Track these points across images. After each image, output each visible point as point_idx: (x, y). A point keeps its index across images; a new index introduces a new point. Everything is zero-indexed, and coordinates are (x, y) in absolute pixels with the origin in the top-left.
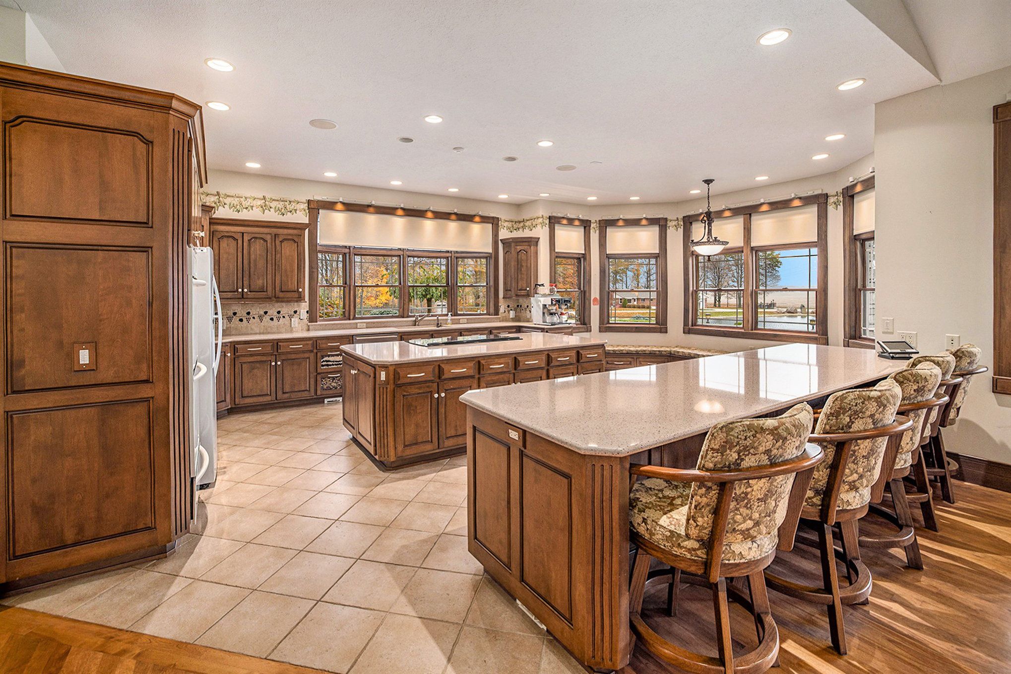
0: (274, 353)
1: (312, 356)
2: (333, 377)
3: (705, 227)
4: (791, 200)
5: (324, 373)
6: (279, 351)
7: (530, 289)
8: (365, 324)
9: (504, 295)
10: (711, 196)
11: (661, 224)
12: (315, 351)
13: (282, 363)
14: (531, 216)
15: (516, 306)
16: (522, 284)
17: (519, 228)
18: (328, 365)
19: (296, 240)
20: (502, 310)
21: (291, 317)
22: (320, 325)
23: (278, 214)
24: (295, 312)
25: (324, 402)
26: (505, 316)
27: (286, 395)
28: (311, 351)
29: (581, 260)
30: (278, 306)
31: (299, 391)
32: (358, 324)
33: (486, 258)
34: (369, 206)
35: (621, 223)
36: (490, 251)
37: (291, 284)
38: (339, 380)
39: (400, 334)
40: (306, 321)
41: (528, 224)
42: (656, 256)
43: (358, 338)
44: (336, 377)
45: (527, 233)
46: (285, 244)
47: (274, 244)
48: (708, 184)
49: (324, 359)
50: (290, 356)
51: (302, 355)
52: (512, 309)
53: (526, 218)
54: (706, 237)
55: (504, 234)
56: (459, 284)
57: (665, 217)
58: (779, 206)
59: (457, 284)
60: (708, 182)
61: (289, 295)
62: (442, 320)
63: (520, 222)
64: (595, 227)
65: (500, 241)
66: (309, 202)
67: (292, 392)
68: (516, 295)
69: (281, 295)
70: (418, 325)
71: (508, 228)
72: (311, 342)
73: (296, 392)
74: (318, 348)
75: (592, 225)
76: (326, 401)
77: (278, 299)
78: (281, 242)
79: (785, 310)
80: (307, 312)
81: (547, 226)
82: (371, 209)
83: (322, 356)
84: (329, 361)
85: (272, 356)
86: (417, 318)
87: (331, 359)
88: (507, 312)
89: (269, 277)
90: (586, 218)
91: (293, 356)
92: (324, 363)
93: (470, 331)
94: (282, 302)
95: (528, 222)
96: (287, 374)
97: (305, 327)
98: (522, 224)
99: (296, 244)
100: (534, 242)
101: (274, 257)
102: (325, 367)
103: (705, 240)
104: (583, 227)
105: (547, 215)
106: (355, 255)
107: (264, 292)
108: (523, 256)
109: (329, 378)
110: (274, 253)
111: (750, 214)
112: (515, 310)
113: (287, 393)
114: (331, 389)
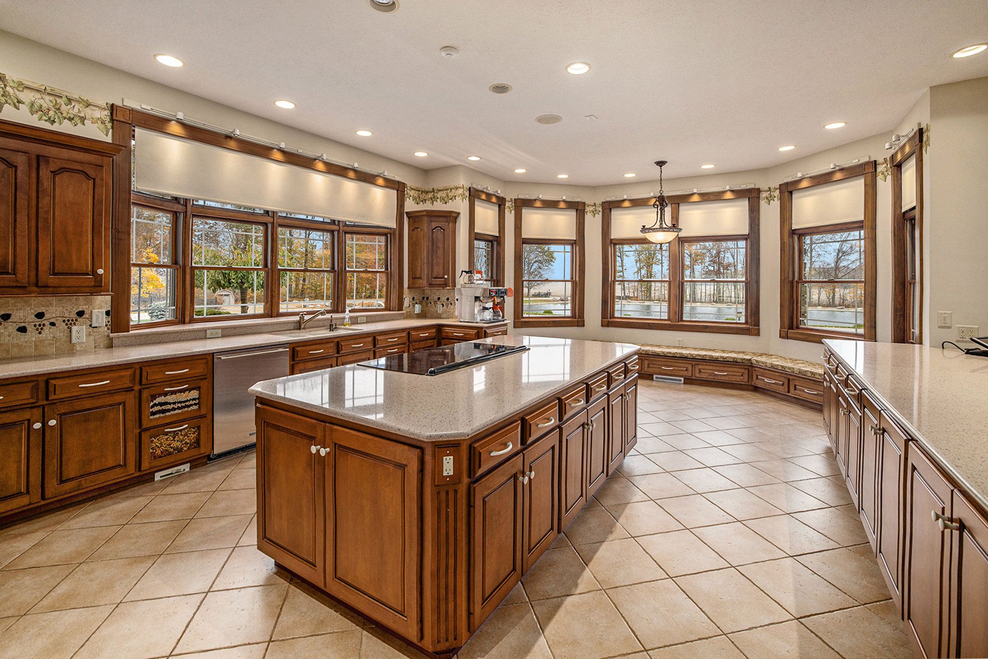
0: (40, 403)
1: (130, 399)
2: (175, 431)
3: (657, 212)
4: (724, 192)
5: (154, 427)
6: (52, 397)
7: (448, 277)
8: (220, 330)
9: (409, 285)
10: (664, 180)
11: (579, 208)
12: (137, 388)
13: (61, 423)
14: (446, 185)
15: (421, 299)
16: (438, 270)
17: (425, 200)
18: (164, 411)
19: (91, 172)
20: (406, 303)
21: (70, 323)
22: (135, 336)
23: (40, 119)
24: (81, 314)
25: (152, 479)
26: (410, 312)
27: (68, 486)
28: (129, 390)
29: (495, 242)
30: (37, 303)
31: (102, 471)
32: (208, 332)
33: (386, 235)
34: (228, 137)
35: (538, 204)
36: (393, 225)
37: (79, 259)
38: (186, 435)
39: (292, 346)
40: (105, 330)
41: (439, 195)
42: (572, 243)
43: (223, 358)
44: (181, 430)
45: (438, 206)
46: (63, 179)
47: (34, 175)
48: (661, 166)
49: (157, 401)
50: (78, 405)
51: (108, 400)
52: (418, 302)
53: (436, 186)
54: (658, 223)
55: (410, 206)
56: (347, 269)
57: (583, 201)
58: (712, 197)
59: (345, 269)
60: (661, 164)
61: (71, 280)
62: (336, 319)
63: (427, 192)
64: (511, 206)
65: (405, 214)
66: (112, 108)
67: (82, 476)
68: (430, 284)
69: (53, 280)
70: (304, 328)
71: (414, 199)
72: (129, 373)
73: (94, 473)
74: (144, 381)
75: (508, 204)
76: (158, 476)
77: (43, 289)
78: (54, 173)
79: (559, 298)
80: (108, 313)
81: (467, 199)
82: (232, 144)
83: (152, 396)
84: (166, 403)
85: (35, 411)
86: (302, 318)
87: (170, 398)
88: (411, 306)
89: (23, 242)
90: (502, 195)
91: (87, 404)
92: (156, 409)
93: (386, 334)
94: (54, 294)
95: (440, 193)
96: (73, 443)
97: (103, 342)
98: (430, 195)
99: (91, 182)
100: (452, 217)
101: (34, 203)
102: (157, 416)
103: (657, 226)
104: (497, 206)
105: (467, 186)
106: (194, 216)
107: (8, 273)
108: (439, 234)
109: (167, 434)
110: (34, 194)
111: (679, 204)
112: (420, 303)
113: (73, 479)
114: (170, 454)
